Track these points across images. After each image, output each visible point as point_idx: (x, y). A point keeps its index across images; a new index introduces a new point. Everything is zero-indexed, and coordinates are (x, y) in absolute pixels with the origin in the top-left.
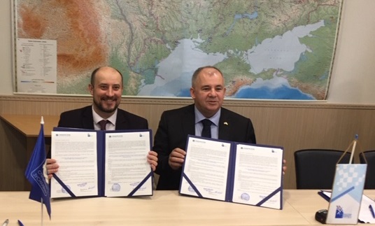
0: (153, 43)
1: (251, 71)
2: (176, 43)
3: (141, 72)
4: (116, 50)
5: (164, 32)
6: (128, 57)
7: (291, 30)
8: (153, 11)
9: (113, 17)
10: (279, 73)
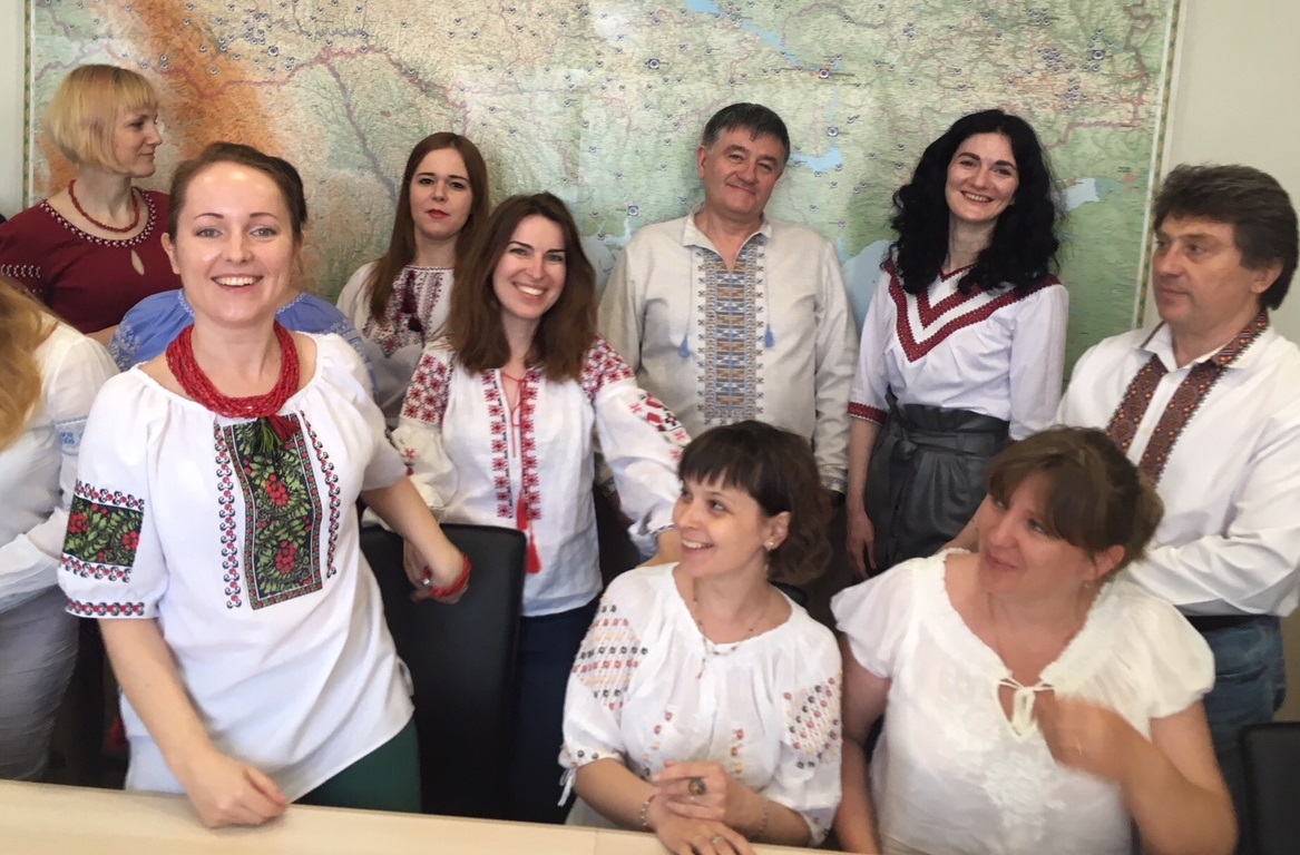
9: (334, 161)
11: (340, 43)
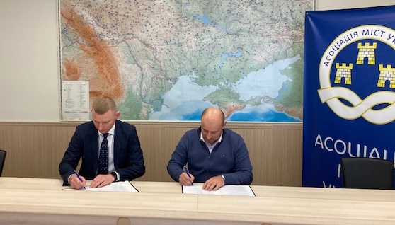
0: (158, 80)
1: (241, 99)
2: (176, 79)
3: (150, 103)
4: (131, 86)
5: (166, 71)
6: (141, 91)
7: (272, 64)
8: (157, 57)
9: (128, 62)
10: (265, 100)
11: (127, 37)
